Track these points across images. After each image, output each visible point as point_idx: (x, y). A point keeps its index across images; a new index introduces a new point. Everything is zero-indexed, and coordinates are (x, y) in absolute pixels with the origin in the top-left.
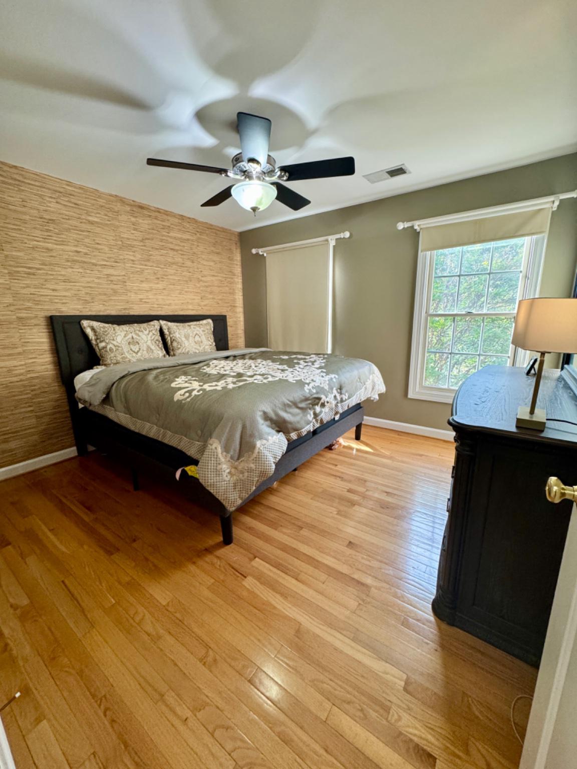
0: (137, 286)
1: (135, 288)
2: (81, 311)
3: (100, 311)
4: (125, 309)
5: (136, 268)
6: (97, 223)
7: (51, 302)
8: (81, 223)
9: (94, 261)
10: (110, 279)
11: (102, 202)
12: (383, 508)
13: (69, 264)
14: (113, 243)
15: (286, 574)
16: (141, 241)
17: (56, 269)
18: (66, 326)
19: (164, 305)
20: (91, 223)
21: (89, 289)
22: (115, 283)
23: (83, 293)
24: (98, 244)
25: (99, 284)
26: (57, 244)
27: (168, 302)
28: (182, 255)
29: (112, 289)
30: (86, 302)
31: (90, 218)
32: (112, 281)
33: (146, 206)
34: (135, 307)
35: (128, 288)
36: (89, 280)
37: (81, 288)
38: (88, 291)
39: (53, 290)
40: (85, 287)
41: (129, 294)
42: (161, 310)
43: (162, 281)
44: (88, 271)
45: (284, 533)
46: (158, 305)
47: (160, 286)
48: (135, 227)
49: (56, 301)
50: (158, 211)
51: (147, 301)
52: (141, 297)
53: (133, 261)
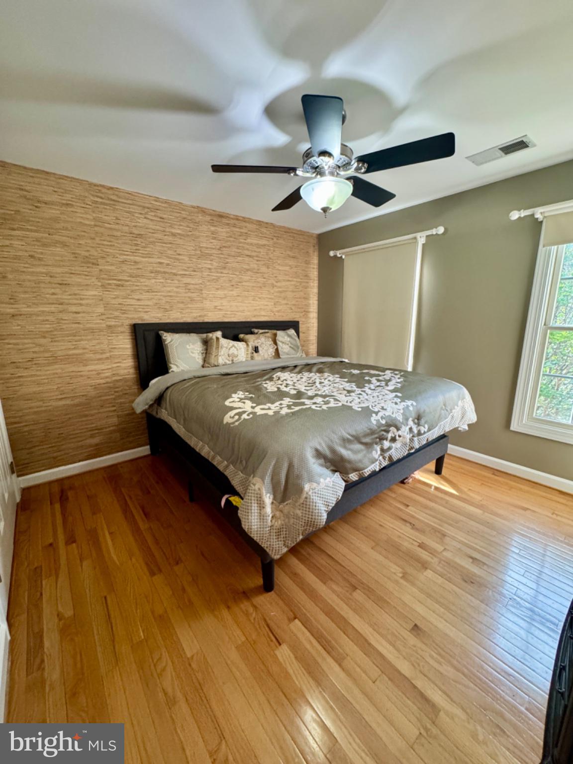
0: (213, 294)
1: (210, 296)
2: (161, 319)
3: (177, 319)
4: (200, 316)
5: (212, 276)
6: (179, 234)
7: (136, 311)
8: (165, 235)
9: (174, 271)
10: (187, 287)
11: (184, 214)
12: (466, 581)
13: (153, 275)
14: (193, 252)
15: (328, 653)
16: (218, 249)
17: (142, 280)
18: (146, 333)
19: (237, 312)
20: (174, 235)
21: (169, 298)
22: (192, 291)
23: (164, 302)
24: (179, 254)
25: (177, 292)
26: (143, 257)
27: (241, 309)
28: (257, 261)
29: (189, 297)
30: (166, 310)
31: (173, 231)
32: (190, 290)
33: (224, 215)
34: (210, 314)
35: (204, 295)
36: (169, 289)
37: (161, 297)
38: (168, 299)
39: (138, 300)
40: (165, 296)
41: (205, 302)
42: (234, 317)
43: (237, 288)
44: (169, 281)
45: (334, 591)
46: (232, 311)
47: (234, 293)
48: (214, 236)
49: (140, 310)
50: (237, 218)
51: (221, 308)
52: (216, 304)
53: (210, 269)
